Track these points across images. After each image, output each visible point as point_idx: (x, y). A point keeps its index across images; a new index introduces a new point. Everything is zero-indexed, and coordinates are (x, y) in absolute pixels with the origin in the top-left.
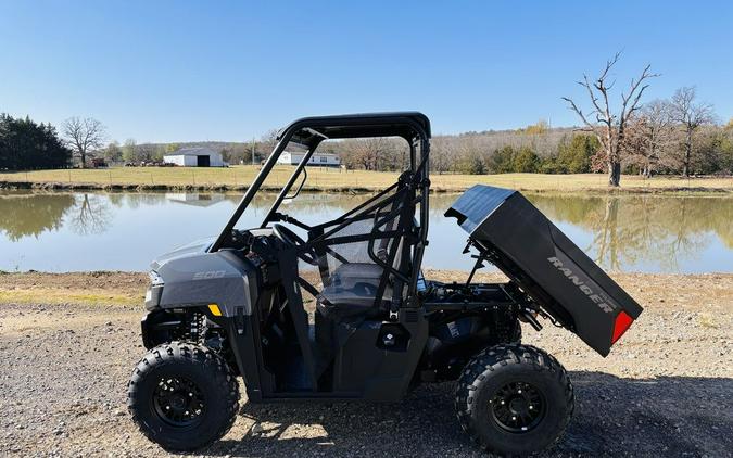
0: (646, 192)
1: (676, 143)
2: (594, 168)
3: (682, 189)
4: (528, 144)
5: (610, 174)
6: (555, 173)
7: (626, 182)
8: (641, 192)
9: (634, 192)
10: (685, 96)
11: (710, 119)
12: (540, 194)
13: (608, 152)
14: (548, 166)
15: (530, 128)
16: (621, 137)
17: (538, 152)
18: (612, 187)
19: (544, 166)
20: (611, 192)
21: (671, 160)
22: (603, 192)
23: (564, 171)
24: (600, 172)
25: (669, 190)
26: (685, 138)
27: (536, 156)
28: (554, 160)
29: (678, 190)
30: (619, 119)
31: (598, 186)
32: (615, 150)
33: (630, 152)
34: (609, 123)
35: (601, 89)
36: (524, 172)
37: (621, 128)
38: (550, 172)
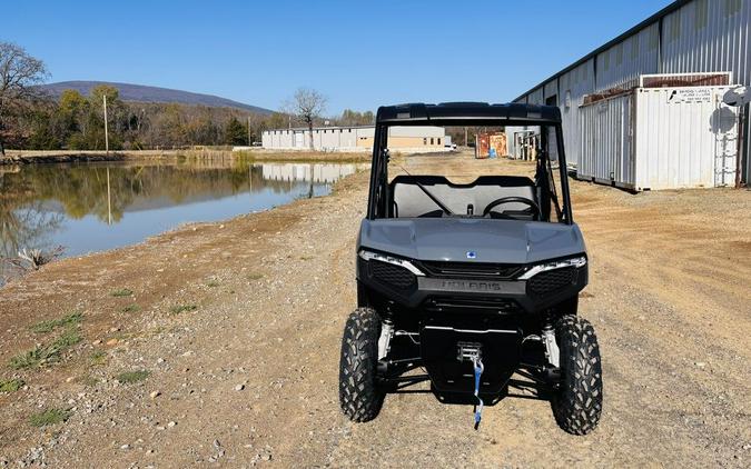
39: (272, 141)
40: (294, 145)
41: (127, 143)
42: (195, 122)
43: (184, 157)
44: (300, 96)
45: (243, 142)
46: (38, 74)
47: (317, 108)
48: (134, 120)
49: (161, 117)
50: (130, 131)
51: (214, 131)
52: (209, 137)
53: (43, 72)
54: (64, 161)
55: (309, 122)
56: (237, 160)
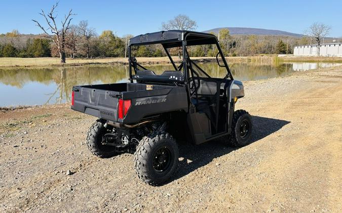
0: (78, 65)
1: (82, 44)
2: (53, 54)
3: (91, 63)
4: (9, 42)
5: (61, 57)
6: (27, 57)
7: (69, 61)
8: (76, 65)
9: (72, 65)
10: (84, 24)
11: (95, 35)
12: (27, 68)
13: (59, 47)
14: (23, 54)
15: (8, 34)
16: (64, 41)
17: (15, 46)
18: (63, 63)
19: (20, 54)
20: (63, 66)
21: (82, 51)
22: (59, 66)
23: (32, 56)
24: (56, 56)
25: (87, 64)
26: (86, 42)
27: (15, 49)
28: (25, 51)
29: (90, 64)
30: (61, 33)
31: (56, 63)
32: (62, 46)
33: (68, 48)
34: (57, 34)
35: (51, 18)
36: (9, 57)
37: (63, 36)
38: (24, 56)
39: (298, 52)
40: (310, 53)
41: (230, 54)
42: (262, 43)
43: (250, 60)
44: (314, 27)
45: (284, 52)
46: (193, 27)
47: (323, 33)
48: (234, 44)
49: (247, 41)
50: (233, 49)
51: (270, 47)
52: (268, 50)
53: (195, 26)
54: (201, 62)
55: (318, 41)
56: (274, 61)
